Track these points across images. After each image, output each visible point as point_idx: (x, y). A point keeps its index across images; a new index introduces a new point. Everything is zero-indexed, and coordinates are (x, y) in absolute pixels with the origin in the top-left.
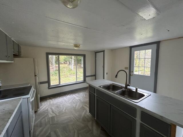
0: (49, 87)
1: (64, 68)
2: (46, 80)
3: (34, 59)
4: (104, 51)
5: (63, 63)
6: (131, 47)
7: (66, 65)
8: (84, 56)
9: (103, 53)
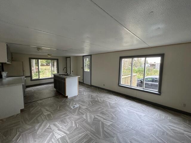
0: (32, 80)
1: (46, 69)
2: (29, 75)
3: (22, 62)
4: (70, 57)
5: (45, 64)
6: (83, 56)
7: (49, 67)
8: (57, 60)
9: (69, 58)
